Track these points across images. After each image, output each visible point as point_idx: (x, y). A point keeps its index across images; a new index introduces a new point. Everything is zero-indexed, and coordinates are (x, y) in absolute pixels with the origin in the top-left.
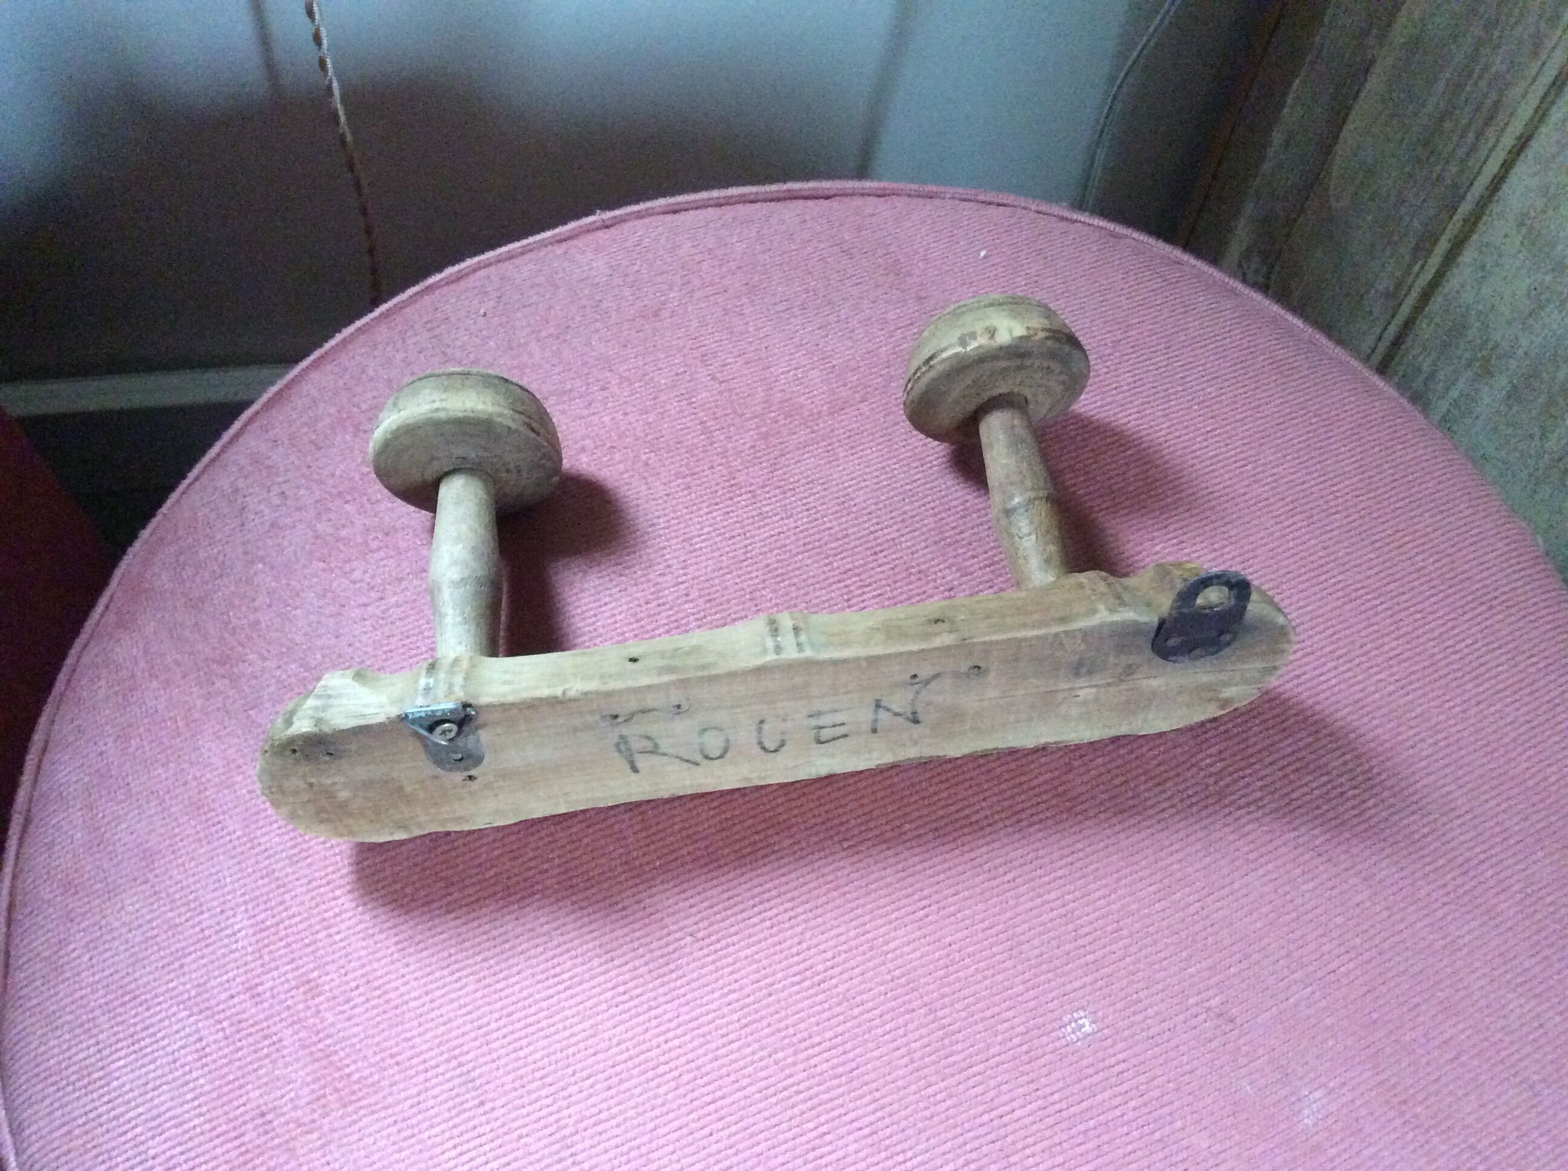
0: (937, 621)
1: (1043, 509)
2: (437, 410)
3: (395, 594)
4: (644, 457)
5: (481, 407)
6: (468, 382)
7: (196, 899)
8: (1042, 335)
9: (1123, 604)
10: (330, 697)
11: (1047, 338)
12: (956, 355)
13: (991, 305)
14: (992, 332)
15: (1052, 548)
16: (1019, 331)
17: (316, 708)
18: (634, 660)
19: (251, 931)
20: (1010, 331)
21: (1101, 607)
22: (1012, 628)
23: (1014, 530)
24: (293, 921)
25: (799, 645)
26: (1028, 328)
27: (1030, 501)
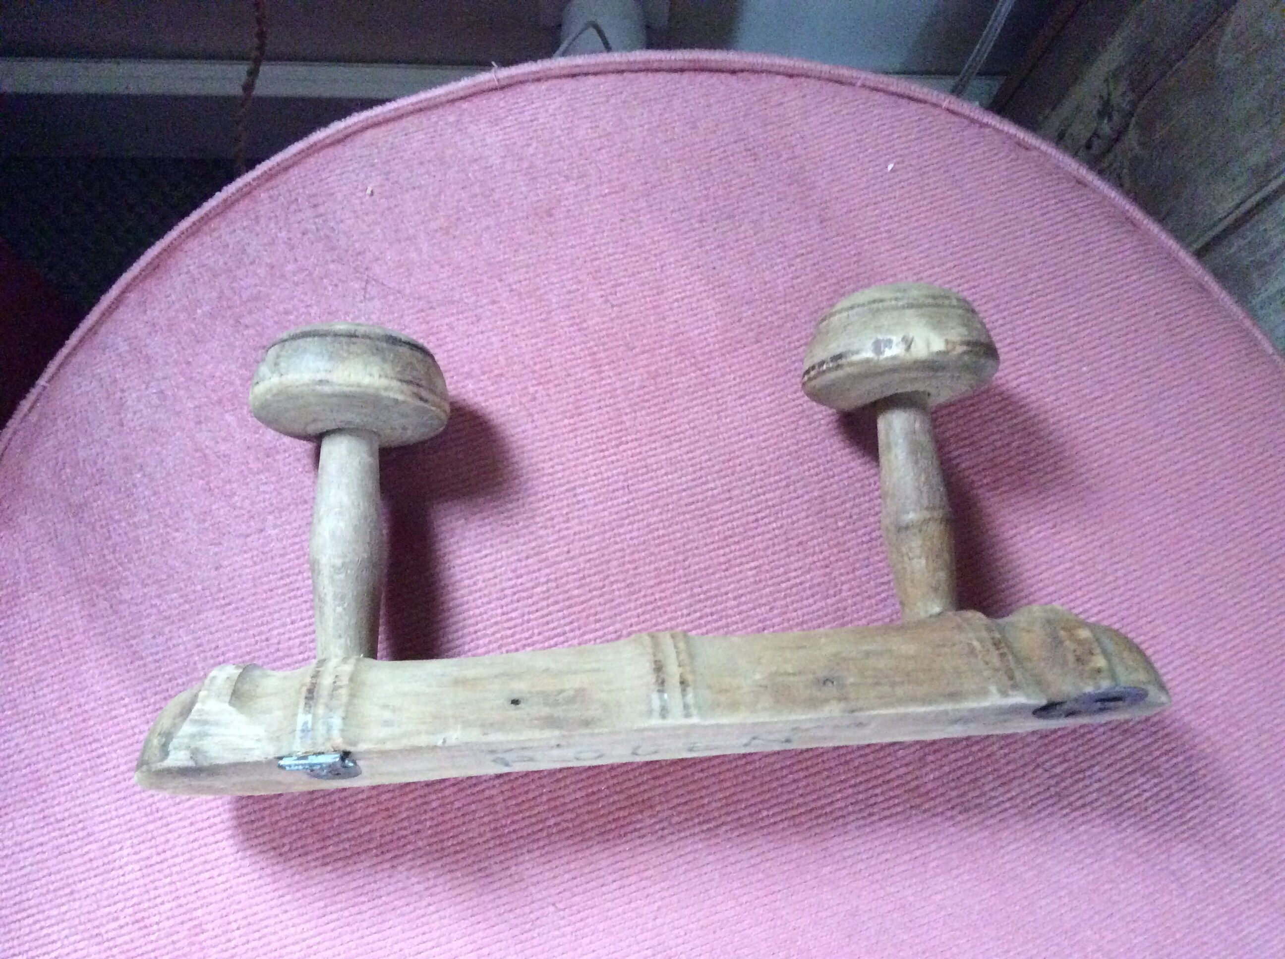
0: (825, 682)
1: (936, 530)
2: (321, 382)
3: (275, 526)
4: (531, 390)
5: (366, 380)
6: (353, 348)
7: (83, 829)
8: (960, 349)
9: (1015, 687)
10: (205, 723)
11: (965, 353)
12: (868, 361)
13: (911, 306)
14: (908, 343)
15: (942, 575)
16: (938, 345)
17: (193, 736)
18: (515, 702)
19: (137, 867)
20: (928, 345)
21: (993, 689)
22: (901, 701)
23: (904, 550)
24: (177, 860)
25: (686, 707)
26: (947, 342)
27: (926, 521)
